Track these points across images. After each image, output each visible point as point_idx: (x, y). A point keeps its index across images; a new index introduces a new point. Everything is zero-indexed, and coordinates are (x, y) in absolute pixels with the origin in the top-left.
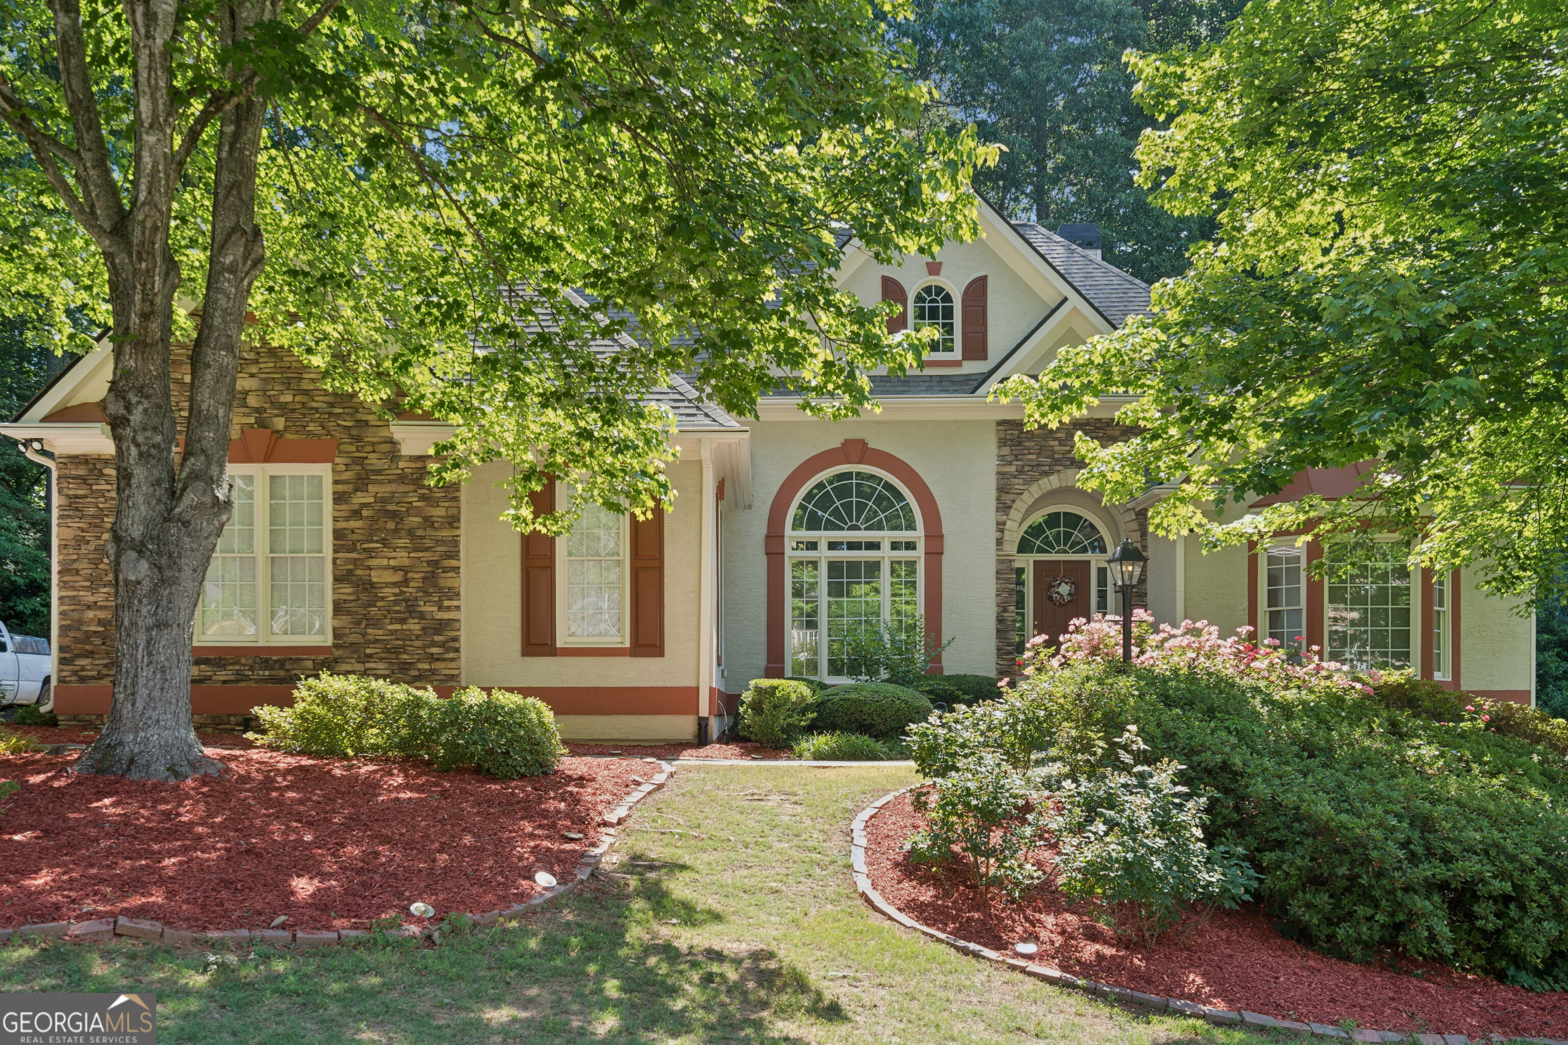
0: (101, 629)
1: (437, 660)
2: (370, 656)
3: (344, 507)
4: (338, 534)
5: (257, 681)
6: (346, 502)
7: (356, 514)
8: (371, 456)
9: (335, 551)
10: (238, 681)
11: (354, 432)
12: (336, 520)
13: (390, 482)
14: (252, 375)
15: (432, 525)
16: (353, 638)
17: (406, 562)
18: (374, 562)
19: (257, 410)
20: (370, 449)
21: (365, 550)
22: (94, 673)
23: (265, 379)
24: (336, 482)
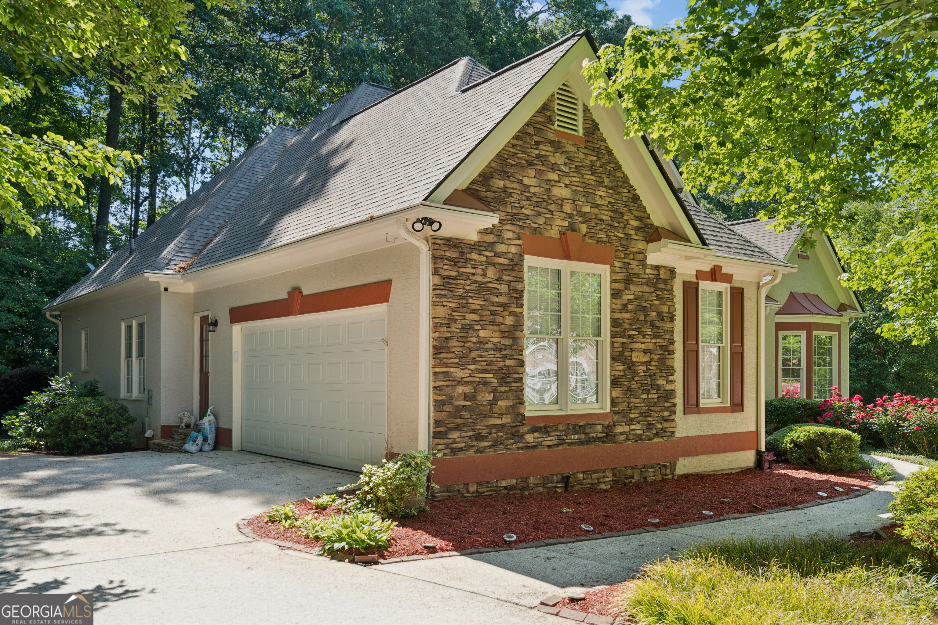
0: (469, 403)
1: (666, 420)
2: (632, 420)
3: (619, 301)
4: (615, 323)
5: (569, 444)
6: (620, 298)
7: (625, 308)
8: (633, 262)
9: (612, 336)
10: (557, 445)
11: (624, 242)
12: (613, 311)
13: (643, 284)
14: (566, 186)
15: (663, 320)
16: (623, 406)
17: (651, 347)
18: (635, 346)
19: (571, 216)
20: (632, 257)
21: (629, 336)
22: (462, 445)
23: (575, 191)
24: (613, 281)
